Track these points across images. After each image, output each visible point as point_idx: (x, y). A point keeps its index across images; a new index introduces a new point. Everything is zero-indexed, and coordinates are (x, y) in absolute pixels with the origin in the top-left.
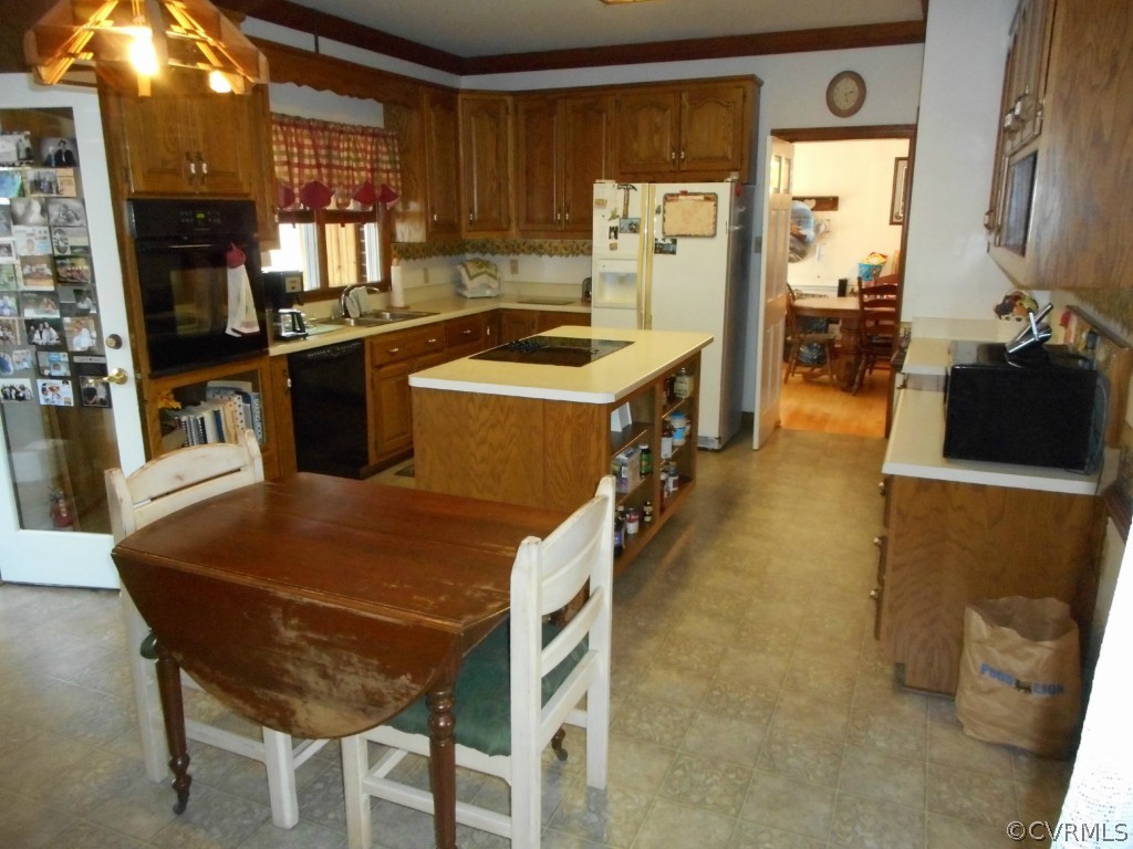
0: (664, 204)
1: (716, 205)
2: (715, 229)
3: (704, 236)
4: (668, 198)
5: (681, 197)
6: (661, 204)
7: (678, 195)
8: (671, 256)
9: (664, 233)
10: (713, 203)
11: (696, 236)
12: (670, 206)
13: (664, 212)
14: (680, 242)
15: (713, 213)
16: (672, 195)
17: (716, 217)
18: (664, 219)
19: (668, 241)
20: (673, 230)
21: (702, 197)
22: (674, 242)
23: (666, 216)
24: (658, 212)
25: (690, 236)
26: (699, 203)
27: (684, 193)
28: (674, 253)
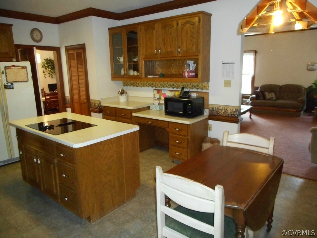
0: (5, 70)
1: (27, 70)
2: (28, 78)
3: (24, 81)
4: (6, 68)
5: (12, 67)
6: (4, 70)
7: (11, 67)
8: (12, 90)
9: (7, 81)
10: (25, 70)
11: (21, 82)
12: (8, 71)
13: (6, 73)
14: (15, 84)
15: (26, 73)
16: (8, 67)
17: (27, 74)
18: (6, 76)
19: (9, 84)
20: (11, 79)
21: (21, 67)
22: (12, 84)
23: (7, 75)
24: (3, 73)
25: (19, 82)
26: (20, 69)
27: (14, 66)
28: (13, 88)
